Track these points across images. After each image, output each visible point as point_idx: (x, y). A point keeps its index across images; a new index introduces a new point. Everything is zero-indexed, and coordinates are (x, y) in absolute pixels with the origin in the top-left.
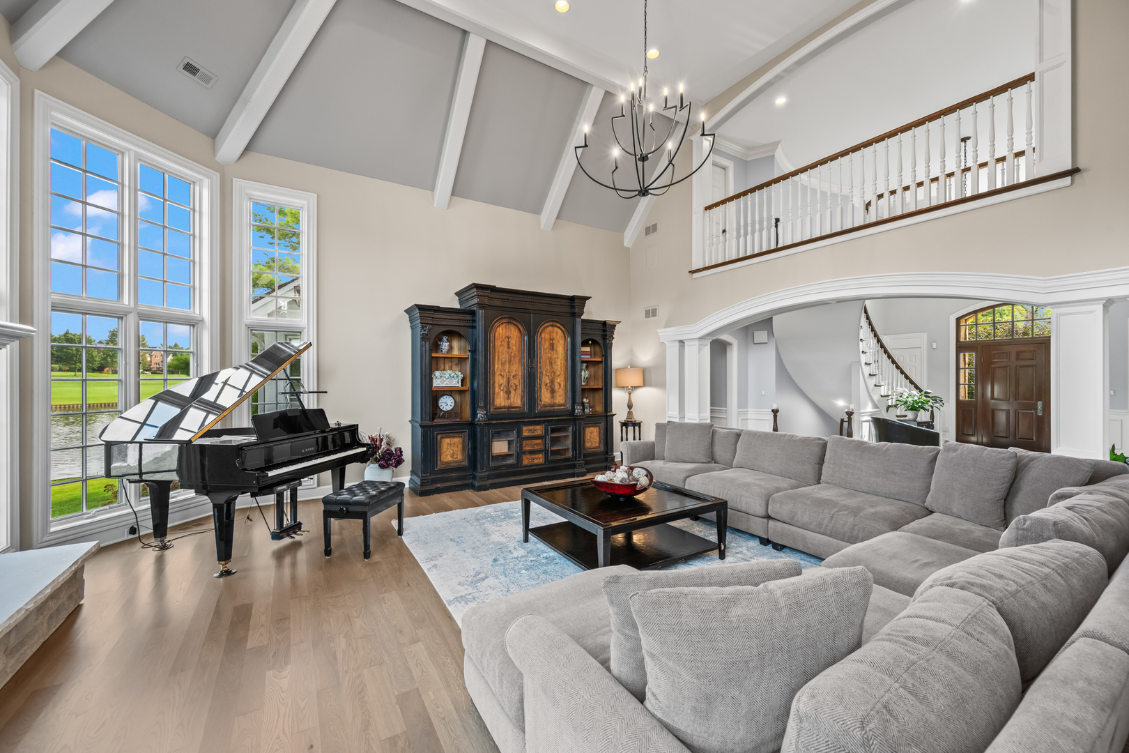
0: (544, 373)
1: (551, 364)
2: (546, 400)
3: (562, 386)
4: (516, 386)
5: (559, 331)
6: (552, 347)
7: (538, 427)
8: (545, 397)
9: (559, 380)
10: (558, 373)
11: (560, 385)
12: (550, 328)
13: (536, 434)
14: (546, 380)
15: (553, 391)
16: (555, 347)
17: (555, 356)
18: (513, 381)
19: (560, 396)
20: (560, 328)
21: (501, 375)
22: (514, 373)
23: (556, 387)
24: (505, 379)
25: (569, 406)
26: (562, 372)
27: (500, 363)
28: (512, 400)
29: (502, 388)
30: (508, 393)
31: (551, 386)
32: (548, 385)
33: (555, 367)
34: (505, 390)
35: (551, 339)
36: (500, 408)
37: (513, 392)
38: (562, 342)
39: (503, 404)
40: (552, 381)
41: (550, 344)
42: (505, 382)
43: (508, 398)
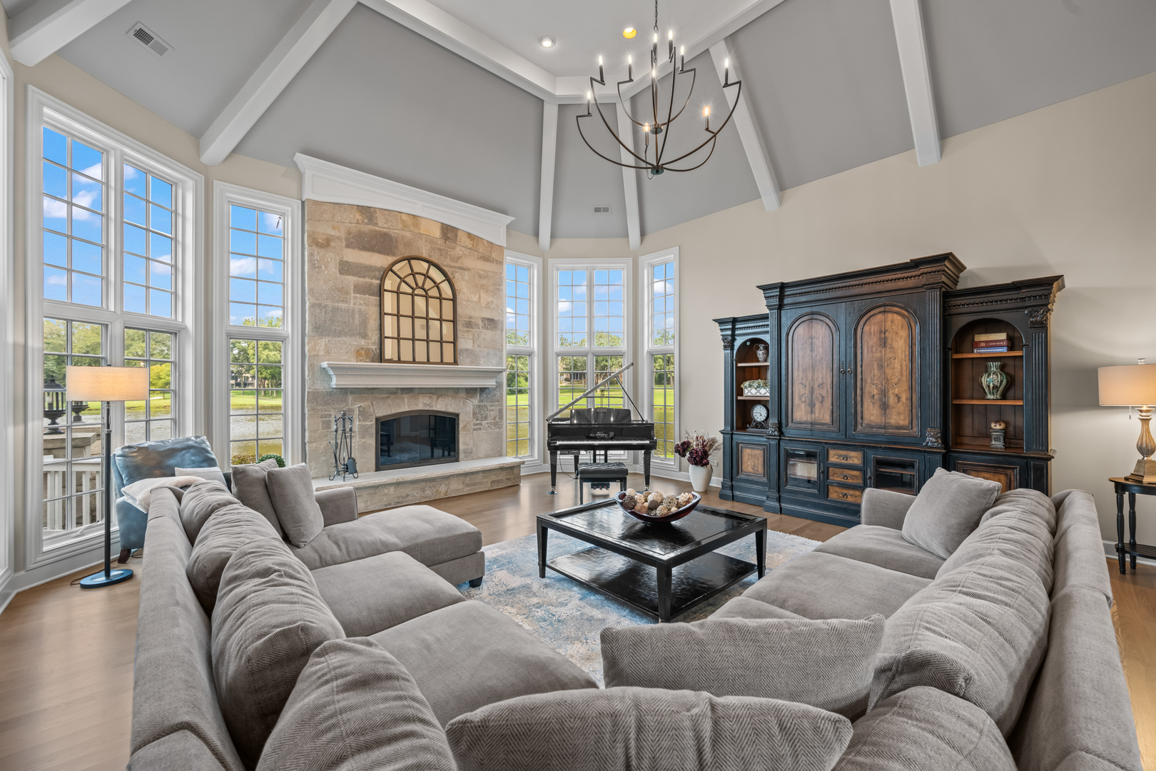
0: (869, 380)
1: (881, 367)
2: (872, 418)
3: (903, 399)
4: (823, 397)
5: (898, 318)
6: (884, 342)
7: (853, 454)
8: (871, 414)
9: (896, 391)
10: (895, 380)
11: (899, 398)
12: (880, 317)
13: (850, 462)
14: (872, 389)
15: (885, 407)
16: (889, 341)
17: (889, 355)
18: (817, 392)
19: (899, 414)
20: (898, 313)
21: (802, 384)
22: (820, 381)
23: (892, 400)
24: (807, 388)
25: (916, 430)
26: (904, 379)
27: (801, 369)
28: (817, 414)
29: (803, 400)
30: (812, 405)
31: (880, 400)
32: (876, 397)
33: (889, 372)
34: (808, 402)
35: (881, 332)
36: (800, 423)
37: (818, 405)
38: (904, 333)
39: (804, 419)
40: (884, 393)
41: (880, 339)
42: (807, 392)
43: (812, 412)
